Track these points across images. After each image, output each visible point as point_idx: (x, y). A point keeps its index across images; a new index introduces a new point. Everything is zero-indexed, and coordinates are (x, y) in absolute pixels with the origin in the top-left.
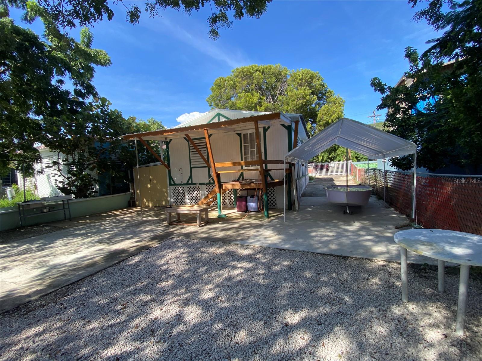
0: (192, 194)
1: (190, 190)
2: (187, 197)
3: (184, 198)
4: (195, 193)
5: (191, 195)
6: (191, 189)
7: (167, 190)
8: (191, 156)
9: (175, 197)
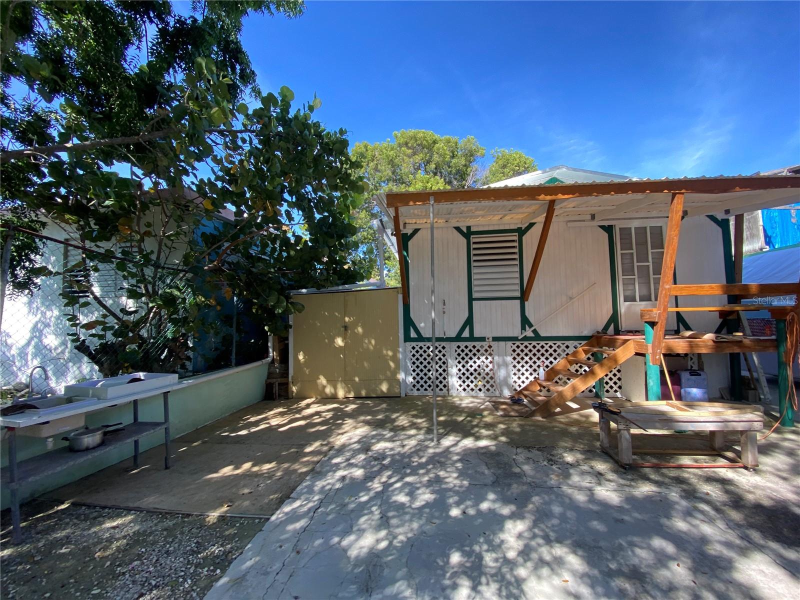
0: (471, 362)
1: (463, 355)
2: (454, 370)
3: (444, 374)
4: (478, 362)
5: (468, 366)
6: (467, 351)
7: (395, 352)
8: (474, 271)
9: (418, 371)
